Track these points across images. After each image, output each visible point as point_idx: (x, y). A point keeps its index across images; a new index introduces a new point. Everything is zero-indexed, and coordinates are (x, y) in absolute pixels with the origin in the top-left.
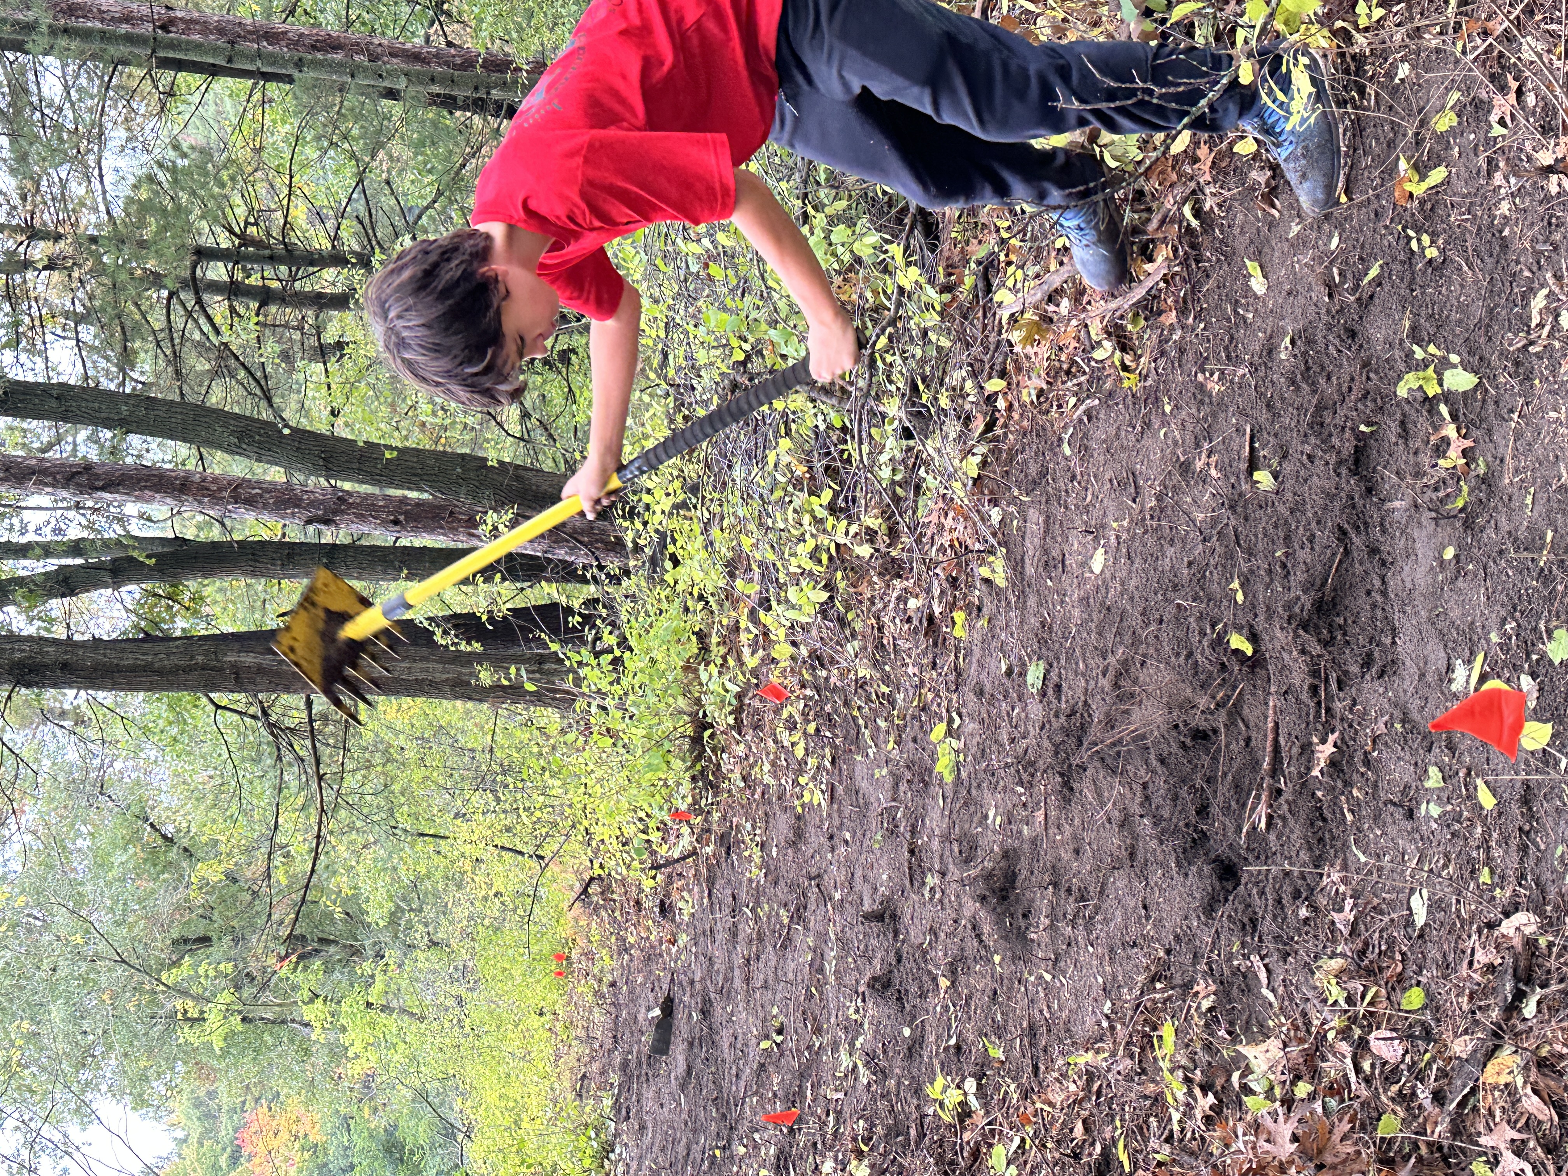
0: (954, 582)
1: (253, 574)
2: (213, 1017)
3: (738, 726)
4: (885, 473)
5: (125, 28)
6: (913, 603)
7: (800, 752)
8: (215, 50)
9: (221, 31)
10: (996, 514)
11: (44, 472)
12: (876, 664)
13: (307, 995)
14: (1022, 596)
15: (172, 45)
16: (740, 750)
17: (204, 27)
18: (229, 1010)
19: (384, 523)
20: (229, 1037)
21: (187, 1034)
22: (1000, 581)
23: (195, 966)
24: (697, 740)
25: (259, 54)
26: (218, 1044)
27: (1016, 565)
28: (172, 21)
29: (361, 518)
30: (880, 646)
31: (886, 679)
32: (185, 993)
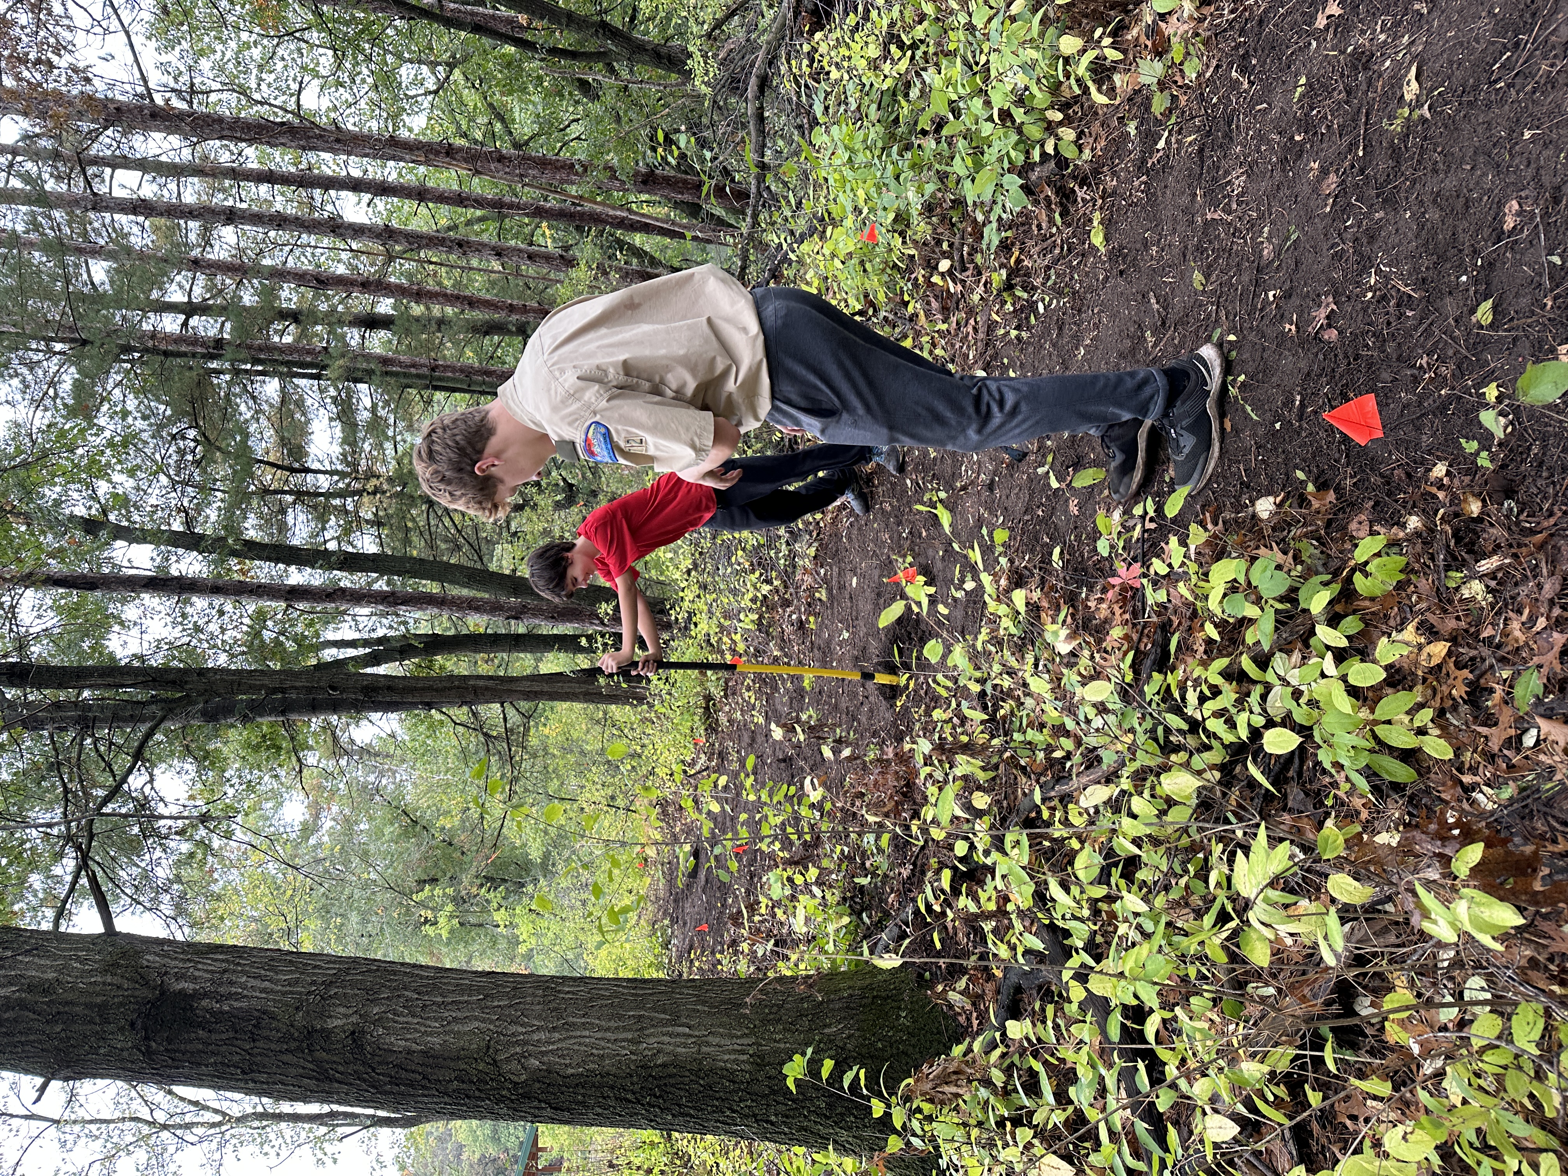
0: (809, 605)
1: (475, 652)
2: (442, 921)
3: (726, 696)
4: (782, 562)
5: (413, 371)
6: (794, 617)
7: (753, 701)
8: (462, 381)
9: (462, 370)
10: (822, 571)
11: (371, 596)
12: (782, 649)
13: (495, 905)
14: (832, 604)
15: (440, 379)
16: (727, 708)
17: (453, 369)
18: (451, 917)
19: (546, 618)
20: (452, 931)
21: (428, 930)
22: (824, 598)
23: (432, 891)
24: (707, 708)
25: (484, 383)
26: (445, 935)
27: (829, 590)
28: (437, 366)
29: (535, 616)
30: (783, 640)
31: (786, 655)
32: (426, 907)
